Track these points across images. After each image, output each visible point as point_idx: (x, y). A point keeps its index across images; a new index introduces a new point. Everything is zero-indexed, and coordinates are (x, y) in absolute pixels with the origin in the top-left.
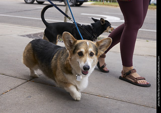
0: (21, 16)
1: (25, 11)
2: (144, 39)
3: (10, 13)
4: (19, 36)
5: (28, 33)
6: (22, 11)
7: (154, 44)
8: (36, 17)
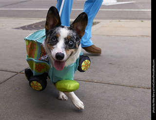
0: (17, 8)
1: (21, 2)
2: (140, 19)
3: (6, 6)
4: (13, 28)
5: (23, 25)
6: (18, 3)
7: (148, 24)
8: (32, 8)
